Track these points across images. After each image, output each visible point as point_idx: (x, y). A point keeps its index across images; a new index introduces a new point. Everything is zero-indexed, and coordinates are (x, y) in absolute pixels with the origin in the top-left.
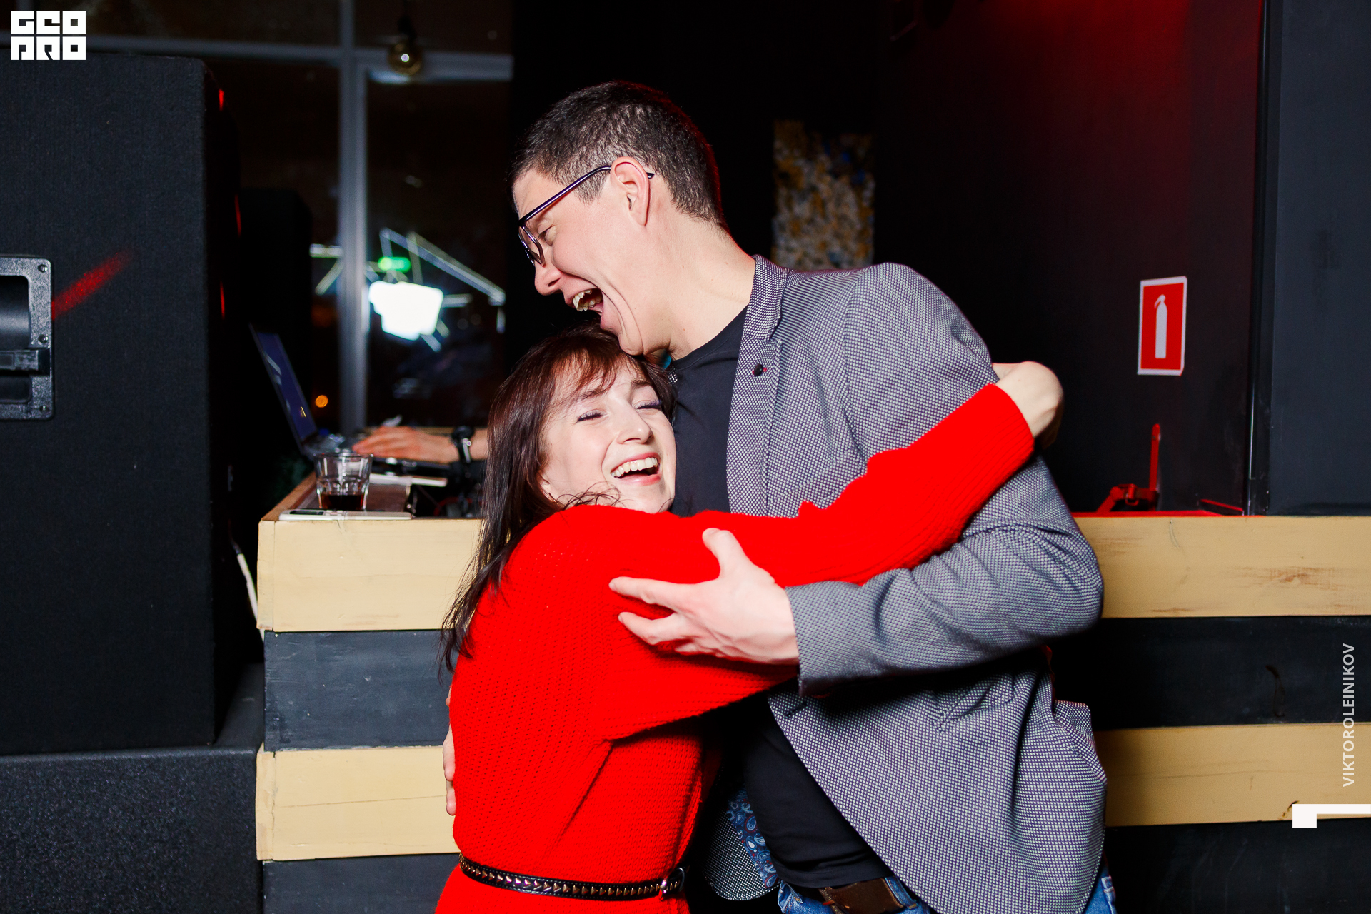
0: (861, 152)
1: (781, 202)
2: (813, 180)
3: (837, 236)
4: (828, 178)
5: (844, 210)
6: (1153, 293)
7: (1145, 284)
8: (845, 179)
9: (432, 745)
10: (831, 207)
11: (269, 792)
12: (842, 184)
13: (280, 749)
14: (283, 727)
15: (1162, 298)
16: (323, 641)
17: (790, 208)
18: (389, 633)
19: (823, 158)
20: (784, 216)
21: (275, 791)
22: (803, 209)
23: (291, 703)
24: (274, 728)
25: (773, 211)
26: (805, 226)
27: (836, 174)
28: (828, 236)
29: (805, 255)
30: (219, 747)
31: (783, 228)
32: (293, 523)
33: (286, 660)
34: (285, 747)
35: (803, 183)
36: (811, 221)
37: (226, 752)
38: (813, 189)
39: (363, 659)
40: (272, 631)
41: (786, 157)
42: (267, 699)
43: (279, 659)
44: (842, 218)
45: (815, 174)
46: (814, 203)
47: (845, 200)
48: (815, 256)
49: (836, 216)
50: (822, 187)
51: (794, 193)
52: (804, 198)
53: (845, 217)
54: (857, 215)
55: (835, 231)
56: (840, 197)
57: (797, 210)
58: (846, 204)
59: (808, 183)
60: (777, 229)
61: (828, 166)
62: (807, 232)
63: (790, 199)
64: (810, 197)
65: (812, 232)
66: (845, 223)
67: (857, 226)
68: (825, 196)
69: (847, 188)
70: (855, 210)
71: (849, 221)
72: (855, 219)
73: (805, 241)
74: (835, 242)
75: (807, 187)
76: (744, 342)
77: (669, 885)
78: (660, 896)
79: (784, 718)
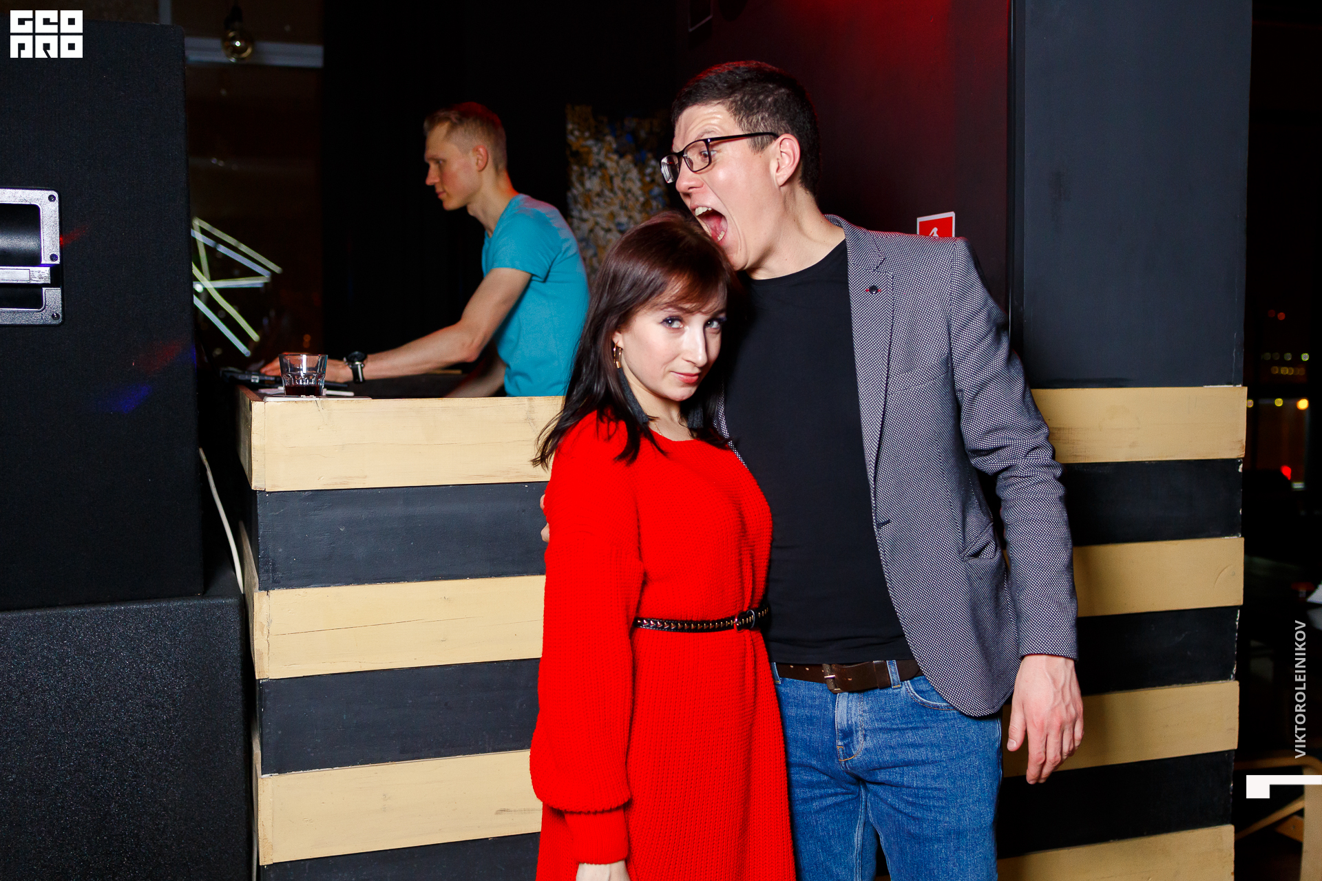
0: (643, 134)
1: (574, 178)
2: (602, 158)
3: (623, 207)
4: (615, 157)
5: (629, 185)
8: (629, 157)
9: (395, 582)
10: (617, 182)
11: (265, 624)
12: (626, 162)
13: (273, 588)
14: (274, 570)
17: (583, 184)
18: (359, 491)
19: (609, 138)
20: (576, 190)
21: (269, 623)
22: (593, 184)
23: (281, 550)
24: (267, 571)
26: (596, 199)
27: (621, 153)
28: (615, 208)
29: (597, 223)
30: (208, 597)
31: (576, 202)
32: (280, 403)
33: (276, 515)
34: (276, 587)
35: (593, 161)
36: (599, 195)
37: (217, 602)
38: (602, 166)
39: (340, 513)
40: (264, 491)
41: (577, 137)
42: (261, 548)
43: (270, 514)
44: (627, 192)
45: (603, 152)
46: (603, 178)
47: (629, 175)
48: (605, 225)
49: (623, 190)
50: (609, 164)
51: (585, 169)
52: (594, 174)
53: (630, 191)
54: (641, 189)
55: (622, 202)
56: (625, 174)
57: (588, 184)
58: (631, 180)
59: (597, 160)
60: (570, 201)
61: (614, 146)
62: (598, 204)
63: (582, 174)
64: (599, 173)
65: (602, 204)
66: (629, 195)
67: (642, 199)
68: (612, 172)
69: (631, 166)
70: (638, 184)
71: (633, 195)
72: (638, 193)
73: (595, 212)
74: (622, 213)
75: (596, 164)
76: (851, 268)
77: (742, 621)
78: (736, 628)
79: (878, 528)
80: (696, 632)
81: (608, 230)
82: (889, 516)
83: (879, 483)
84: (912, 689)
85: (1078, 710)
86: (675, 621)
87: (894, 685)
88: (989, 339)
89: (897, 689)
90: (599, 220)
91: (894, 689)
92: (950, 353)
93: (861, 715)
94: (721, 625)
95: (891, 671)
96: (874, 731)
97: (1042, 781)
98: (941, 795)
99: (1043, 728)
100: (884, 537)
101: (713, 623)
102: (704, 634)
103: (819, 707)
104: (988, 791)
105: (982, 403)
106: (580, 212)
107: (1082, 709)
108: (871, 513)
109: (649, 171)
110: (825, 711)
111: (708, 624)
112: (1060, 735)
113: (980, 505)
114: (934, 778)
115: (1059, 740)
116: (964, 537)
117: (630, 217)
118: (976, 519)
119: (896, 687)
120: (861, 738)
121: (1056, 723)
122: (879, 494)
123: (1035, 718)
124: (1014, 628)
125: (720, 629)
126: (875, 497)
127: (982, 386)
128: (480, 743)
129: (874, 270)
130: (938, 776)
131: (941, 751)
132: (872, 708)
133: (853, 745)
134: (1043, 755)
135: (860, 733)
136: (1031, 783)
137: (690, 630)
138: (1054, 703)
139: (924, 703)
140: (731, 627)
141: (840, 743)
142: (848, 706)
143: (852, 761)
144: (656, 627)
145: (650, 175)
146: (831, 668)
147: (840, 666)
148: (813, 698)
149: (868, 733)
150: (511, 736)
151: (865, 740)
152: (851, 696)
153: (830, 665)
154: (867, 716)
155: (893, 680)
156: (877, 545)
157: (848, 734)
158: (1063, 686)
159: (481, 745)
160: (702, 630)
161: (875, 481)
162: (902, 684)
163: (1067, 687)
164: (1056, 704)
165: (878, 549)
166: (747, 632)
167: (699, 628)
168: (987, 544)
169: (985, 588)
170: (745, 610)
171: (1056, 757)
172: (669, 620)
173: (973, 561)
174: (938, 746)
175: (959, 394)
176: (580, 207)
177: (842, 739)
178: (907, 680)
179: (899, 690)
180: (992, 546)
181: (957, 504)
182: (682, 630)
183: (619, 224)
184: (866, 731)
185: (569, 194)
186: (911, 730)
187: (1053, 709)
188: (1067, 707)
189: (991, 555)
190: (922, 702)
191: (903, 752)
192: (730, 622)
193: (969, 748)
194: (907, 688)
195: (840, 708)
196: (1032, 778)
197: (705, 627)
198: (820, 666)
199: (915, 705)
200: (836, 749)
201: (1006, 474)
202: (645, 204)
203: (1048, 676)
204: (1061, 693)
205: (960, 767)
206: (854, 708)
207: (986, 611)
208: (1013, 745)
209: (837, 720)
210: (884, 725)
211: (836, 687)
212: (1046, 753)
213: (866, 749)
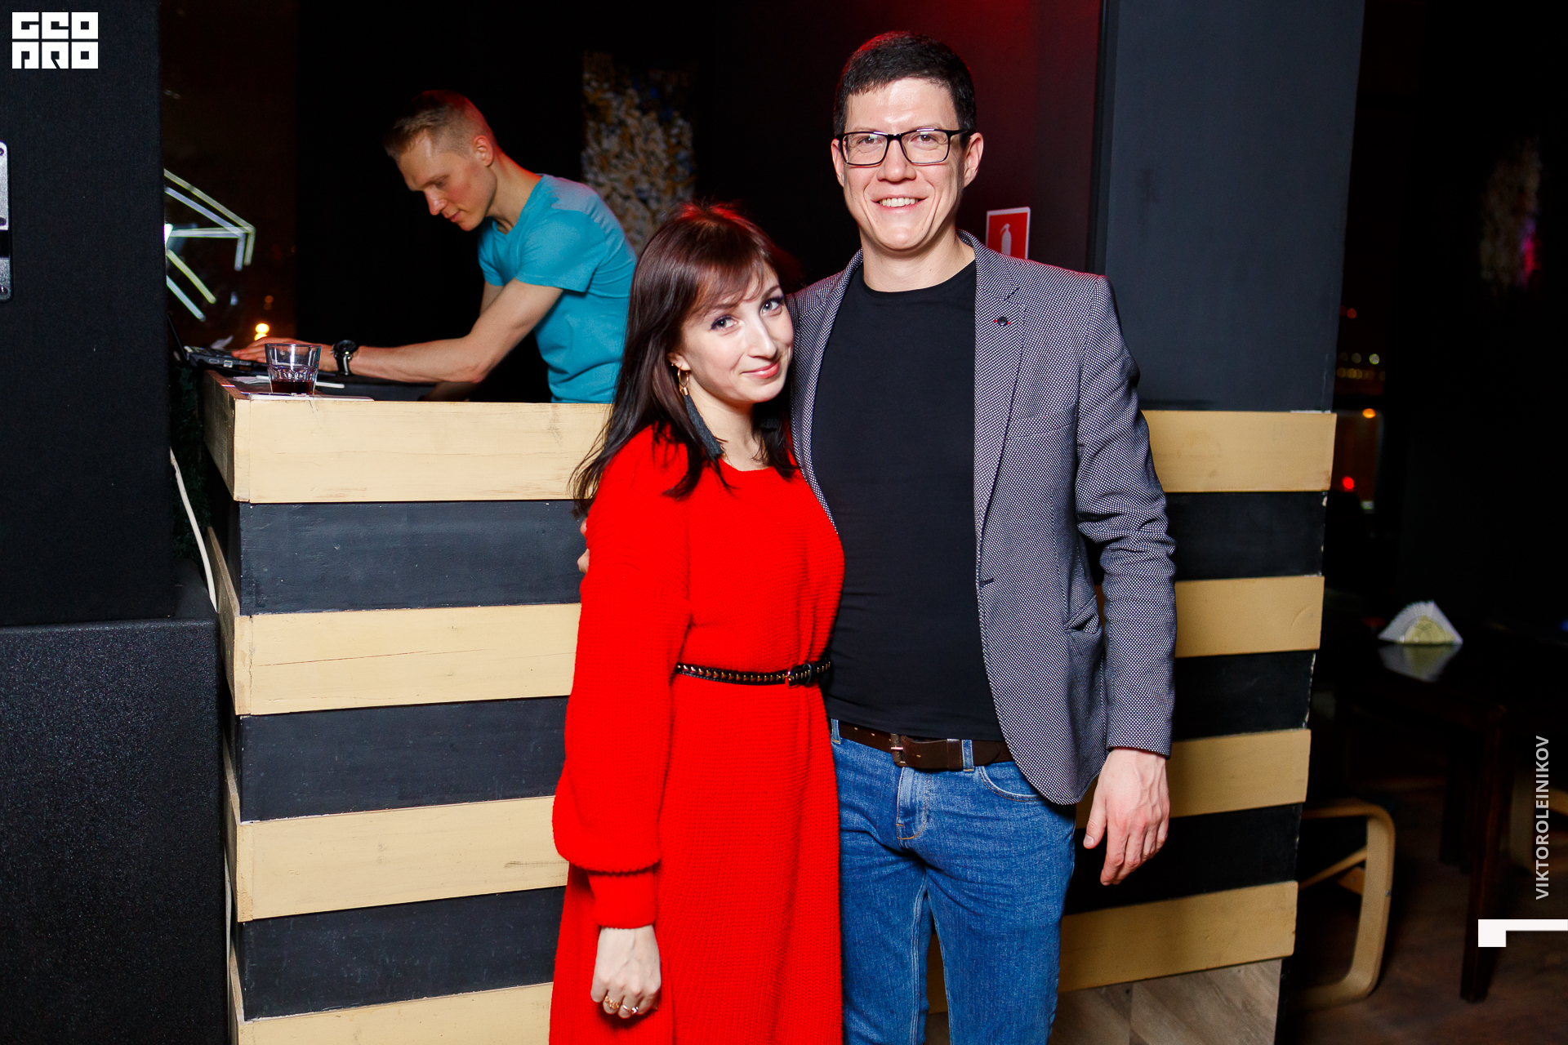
0: (669, 89)
1: (590, 136)
2: (622, 114)
3: (645, 172)
4: (637, 114)
5: (652, 146)
6: (999, 221)
7: (990, 213)
8: (653, 115)
9: (397, 608)
10: (639, 142)
11: (245, 653)
12: (650, 120)
13: (256, 612)
14: (258, 593)
15: (1007, 226)
16: (295, 512)
17: (599, 143)
18: (357, 505)
19: (632, 92)
20: (592, 150)
21: (252, 652)
22: (611, 143)
23: (266, 570)
24: (250, 593)
25: (582, 144)
26: (614, 161)
27: (644, 110)
28: (636, 173)
29: (614, 189)
30: (177, 620)
31: (591, 163)
32: (268, 402)
33: (261, 530)
34: (261, 611)
35: (612, 117)
36: (618, 156)
37: (188, 624)
38: (622, 123)
39: (333, 530)
40: (248, 503)
41: (595, 89)
42: (243, 566)
43: (254, 529)
44: (650, 154)
45: (624, 108)
46: (622, 137)
47: (652, 136)
48: (623, 191)
49: (644, 152)
50: (630, 121)
51: (603, 126)
52: (613, 132)
53: (653, 153)
54: (666, 151)
55: (643, 167)
56: (648, 133)
57: (606, 144)
58: (654, 140)
59: (617, 117)
60: (585, 163)
61: (637, 100)
62: (616, 167)
63: (598, 132)
64: (619, 132)
65: (621, 167)
66: (652, 159)
67: (666, 164)
68: (633, 131)
69: (655, 125)
70: (663, 146)
71: (657, 158)
72: (662, 156)
73: (613, 176)
74: (644, 178)
75: (615, 121)
76: (979, 295)
77: (795, 675)
78: (787, 683)
79: (980, 586)
80: (741, 684)
81: (627, 198)
82: (994, 574)
83: (987, 537)
84: (986, 775)
85: (1165, 810)
86: (718, 669)
87: (966, 768)
88: (1120, 393)
89: (969, 772)
90: (617, 185)
91: (966, 772)
92: (1078, 402)
93: (927, 795)
94: (772, 679)
95: (965, 754)
96: (940, 813)
97: (1117, 883)
98: (1007, 892)
99: (1125, 827)
100: (985, 595)
101: (762, 676)
102: (751, 687)
103: (880, 778)
104: (1058, 888)
105: (1102, 462)
106: (596, 175)
107: (1168, 810)
108: (975, 568)
109: (675, 131)
110: (887, 783)
111: (755, 676)
112: (1142, 837)
113: (1085, 574)
114: (1000, 873)
115: (1140, 842)
116: (1069, 606)
117: (652, 184)
118: (1080, 587)
119: (968, 770)
120: (924, 818)
121: (1140, 823)
122: (986, 549)
123: (1117, 816)
124: (1103, 712)
125: (768, 683)
126: (981, 550)
127: (1107, 443)
128: (489, 789)
129: (1005, 300)
130: (1006, 872)
131: (1011, 846)
132: (939, 789)
133: (914, 825)
134: (1122, 856)
135: (923, 813)
136: (1105, 884)
137: (734, 681)
138: (1140, 802)
139: (997, 792)
140: (782, 681)
141: (900, 821)
142: (913, 783)
143: (911, 841)
144: (697, 673)
145: (677, 136)
146: (900, 740)
147: (911, 740)
148: (875, 767)
149: (933, 814)
150: (524, 782)
151: (928, 821)
152: (917, 774)
153: (900, 736)
154: (933, 796)
155: (966, 764)
156: (978, 605)
157: (910, 812)
158: (1152, 785)
159: (490, 791)
160: (748, 682)
161: (982, 533)
162: (975, 769)
163: (1156, 785)
164: (1142, 803)
165: (978, 609)
166: (802, 688)
167: (745, 679)
168: (1091, 617)
169: (1083, 665)
170: (800, 663)
171: (1134, 860)
172: (711, 668)
173: (1076, 634)
174: (1008, 841)
175: (1080, 449)
176: (595, 169)
177: (903, 818)
178: (981, 765)
179: (971, 774)
180: (1094, 622)
181: (1065, 569)
182: (726, 680)
183: (639, 191)
184: (930, 812)
185: (584, 154)
186: (980, 819)
187: (1138, 809)
188: (1154, 807)
189: (1093, 630)
190: (996, 790)
191: (969, 841)
192: (781, 676)
193: (1041, 842)
194: (981, 774)
195: (905, 784)
196: (1107, 879)
197: (752, 680)
198: (889, 736)
199: (989, 792)
200: (896, 826)
201: (1115, 545)
202: (670, 170)
203: (1137, 773)
204: (1148, 793)
205: (1030, 863)
206: (919, 786)
207: (1081, 691)
208: (1090, 842)
209: (900, 796)
210: (951, 809)
211: (902, 760)
212: (1125, 854)
213: (928, 831)
